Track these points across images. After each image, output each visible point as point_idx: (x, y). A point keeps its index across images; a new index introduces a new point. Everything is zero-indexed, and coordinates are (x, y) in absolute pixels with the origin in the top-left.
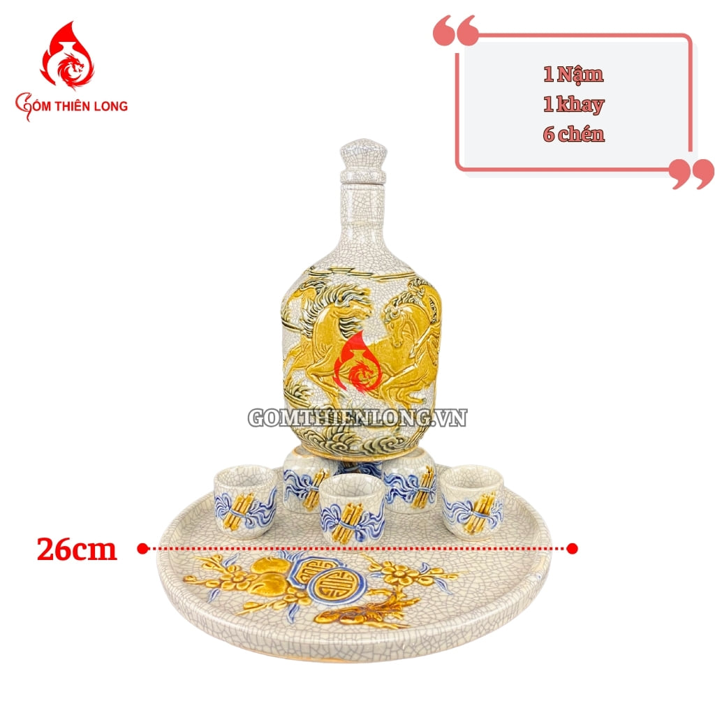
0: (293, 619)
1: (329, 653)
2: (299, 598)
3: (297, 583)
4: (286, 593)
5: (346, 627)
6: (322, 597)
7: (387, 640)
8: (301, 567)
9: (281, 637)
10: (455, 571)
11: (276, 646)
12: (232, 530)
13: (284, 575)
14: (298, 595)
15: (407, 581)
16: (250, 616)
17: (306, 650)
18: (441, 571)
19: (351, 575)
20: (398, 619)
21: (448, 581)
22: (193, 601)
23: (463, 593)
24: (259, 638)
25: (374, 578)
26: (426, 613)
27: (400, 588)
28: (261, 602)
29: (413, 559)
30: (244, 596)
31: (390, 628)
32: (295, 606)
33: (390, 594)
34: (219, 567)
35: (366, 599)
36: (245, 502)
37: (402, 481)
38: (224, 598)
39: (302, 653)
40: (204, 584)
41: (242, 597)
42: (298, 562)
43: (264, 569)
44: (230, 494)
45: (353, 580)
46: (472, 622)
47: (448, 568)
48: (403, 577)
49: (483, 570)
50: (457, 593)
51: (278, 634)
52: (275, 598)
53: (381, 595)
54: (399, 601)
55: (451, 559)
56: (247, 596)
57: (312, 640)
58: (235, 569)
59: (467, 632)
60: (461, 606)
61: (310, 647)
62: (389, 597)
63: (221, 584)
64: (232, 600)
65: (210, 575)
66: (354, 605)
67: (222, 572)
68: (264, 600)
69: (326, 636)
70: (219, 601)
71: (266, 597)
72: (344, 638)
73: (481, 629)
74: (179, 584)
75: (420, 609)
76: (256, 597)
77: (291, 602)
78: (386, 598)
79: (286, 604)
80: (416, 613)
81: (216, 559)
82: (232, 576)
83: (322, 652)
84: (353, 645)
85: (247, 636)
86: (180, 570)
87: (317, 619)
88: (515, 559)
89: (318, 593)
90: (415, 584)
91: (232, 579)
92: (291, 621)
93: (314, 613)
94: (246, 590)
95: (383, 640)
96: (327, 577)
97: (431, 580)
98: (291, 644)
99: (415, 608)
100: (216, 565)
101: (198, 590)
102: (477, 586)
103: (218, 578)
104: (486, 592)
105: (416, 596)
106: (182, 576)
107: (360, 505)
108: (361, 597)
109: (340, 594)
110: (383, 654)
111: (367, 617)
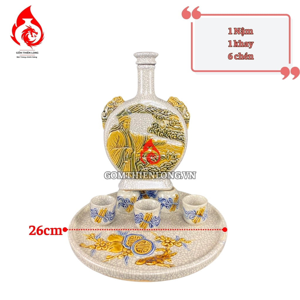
0: (127, 263)
1: (143, 278)
2: (128, 253)
3: (127, 246)
4: (123, 251)
5: (149, 266)
6: (138, 253)
7: (166, 273)
8: (128, 239)
9: (123, 272)
10: (189, 240)
11: (121, 276)
12: (98, 223)
13: (121, 242)
14: (128, 252)
15: (171, 245)
16: (109, 262)
17: (134, 277)
18: (184, 240)
19: (148, 242)
20: (169, 262)
21: (187, 244)
22: (86, 256)
23: (194, 250)
24: (115, 273)
25: (158, 243)
26: (180, 259)
27: (168, 248)
28: (113, 255)
29: (172, 234)
30: (106, 253)
31: (166, 266)
32: (127, 257)
33: (165, 251)
34: (94, 239)
35: (155, 253)
36: (104, 212)
37: (166, 201)
38: (97, 254)
39: (132, 278)
40: (89, 247)
41: (105, 253)
42: (126, 236)
43: (113, 240)
44: (97, 209)
45: (149, 245)
46: (199, 263)
47: (187, 239)
48: (169, 243)
49: (201, 239)
50: (191, 250)
51: (122, 271)
52: (118, 253)
53: (161, 251)
54: (169, 254)
55: (188, 234)
56: (107, 252)
57: (136, 273)
58: (101, 240)
59: (197, 268)
60: (194, 256)
61: (136, 276)
62: (165, 252)
63: (95, 248)
64: (101, 255)
65: (90, 243)
66: (151, 256)
67: (95, 241)
68: (114, 254)
69: (142, 272)
70: (95, 255)
71: (115, 253)
72: (149, 272)
73: (203, 266)
74: (79, 248)
75: (177, 257)
76: (111, 253)
77: (126, 255)
78: (163, 252)
79: (123, 257)
80: (176, 259)
81: (92, 235)
82: (100, 243)
83: (140, 278)
84: (153, 275)
85: (109, 272)
86: (78, 241)
87: (137, 263)
88: (213, 233)
89: (136, 251)
90: (174, 246)
91: (100, 245)
92: (126, 264)
93: (135, 260)
94: (106, 250)
95: (165, 273)
96: (138, 244)
97: (180, 244)
98: (128, 275)
99: (175, 257)
100: (93, 238)
101: (86, 250)
102: (199, 246)
103: (94, 244)
104: (203, 249)
105: (175, 251)
106: (79, 244)
107: (151, 214)
108: (153, 252)
109: (145, 251)
110: (165, 278)
111: (157, 262)
